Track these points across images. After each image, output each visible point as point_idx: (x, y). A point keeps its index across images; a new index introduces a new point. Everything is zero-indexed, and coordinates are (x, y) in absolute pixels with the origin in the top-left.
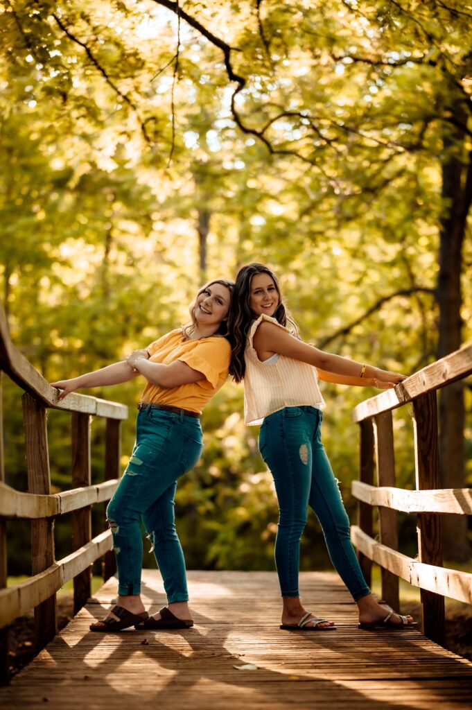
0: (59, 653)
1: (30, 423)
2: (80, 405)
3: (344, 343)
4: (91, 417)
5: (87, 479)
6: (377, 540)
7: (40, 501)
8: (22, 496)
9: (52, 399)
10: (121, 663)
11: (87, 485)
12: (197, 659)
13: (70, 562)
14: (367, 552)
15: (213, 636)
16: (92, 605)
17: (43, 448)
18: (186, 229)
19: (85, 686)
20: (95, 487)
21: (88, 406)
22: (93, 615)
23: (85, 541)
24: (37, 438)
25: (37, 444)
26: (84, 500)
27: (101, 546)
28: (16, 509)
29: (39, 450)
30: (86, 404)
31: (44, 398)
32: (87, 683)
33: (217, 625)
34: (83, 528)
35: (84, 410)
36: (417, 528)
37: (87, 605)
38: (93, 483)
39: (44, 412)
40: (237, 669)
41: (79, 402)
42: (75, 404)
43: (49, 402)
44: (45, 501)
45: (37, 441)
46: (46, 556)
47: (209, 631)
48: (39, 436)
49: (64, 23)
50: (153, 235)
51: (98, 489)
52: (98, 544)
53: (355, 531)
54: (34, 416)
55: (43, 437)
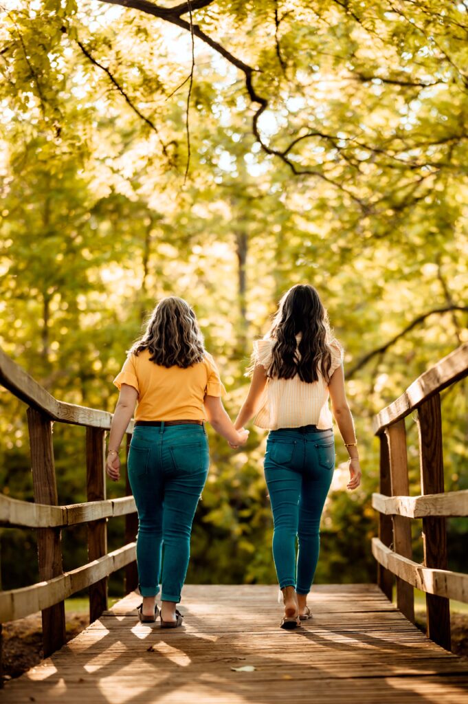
0: (64, 660)
1: (35, 436)
2: (91, 419)
3: (381, 362)
4: (105, 432)
5: (102, 493)
6: (392, 548)
7: (40, 511)
8: (16, 504)
9: (57, 412)
10: (122, 668)
11: (103, 499)
12: (198, 663)
13: (79, 573)
14: (383, 562)
15: (222, 642)
16: (106, 617)
17: (49, 460)
18: (225, 251)
19: (79, 688)
20: (110, 501)
21: (100, 420)
22: (105, 626)
23: (100, 554)
24: (43, 450)
25: (42, 457)
26: (97, 513)
27: (117, 560)
28: (9, 516)
29: (45, 463)
30: (99, 418)
31: (47, 410)
32: (81, 685)
33: (227, 634)
34: (99, 542)
35: (96, 424)
36: (422, 533)
37: (102, 617)
38: (108, 498)
39: (49, 425)
40: (234, 671)
41: (89, 416)
42: (84, 417)
43: (53, 415)
44: (47, 511)
45: (43, 454)
46: (53, 567)
47: (219, 639)
48: (45, 449)
49: (87, 49)
50: (193, 259)
51: (113, 503)
52: (114, 557)
53: (376, 542)
54: (39, 429)
55: (48, 449)
